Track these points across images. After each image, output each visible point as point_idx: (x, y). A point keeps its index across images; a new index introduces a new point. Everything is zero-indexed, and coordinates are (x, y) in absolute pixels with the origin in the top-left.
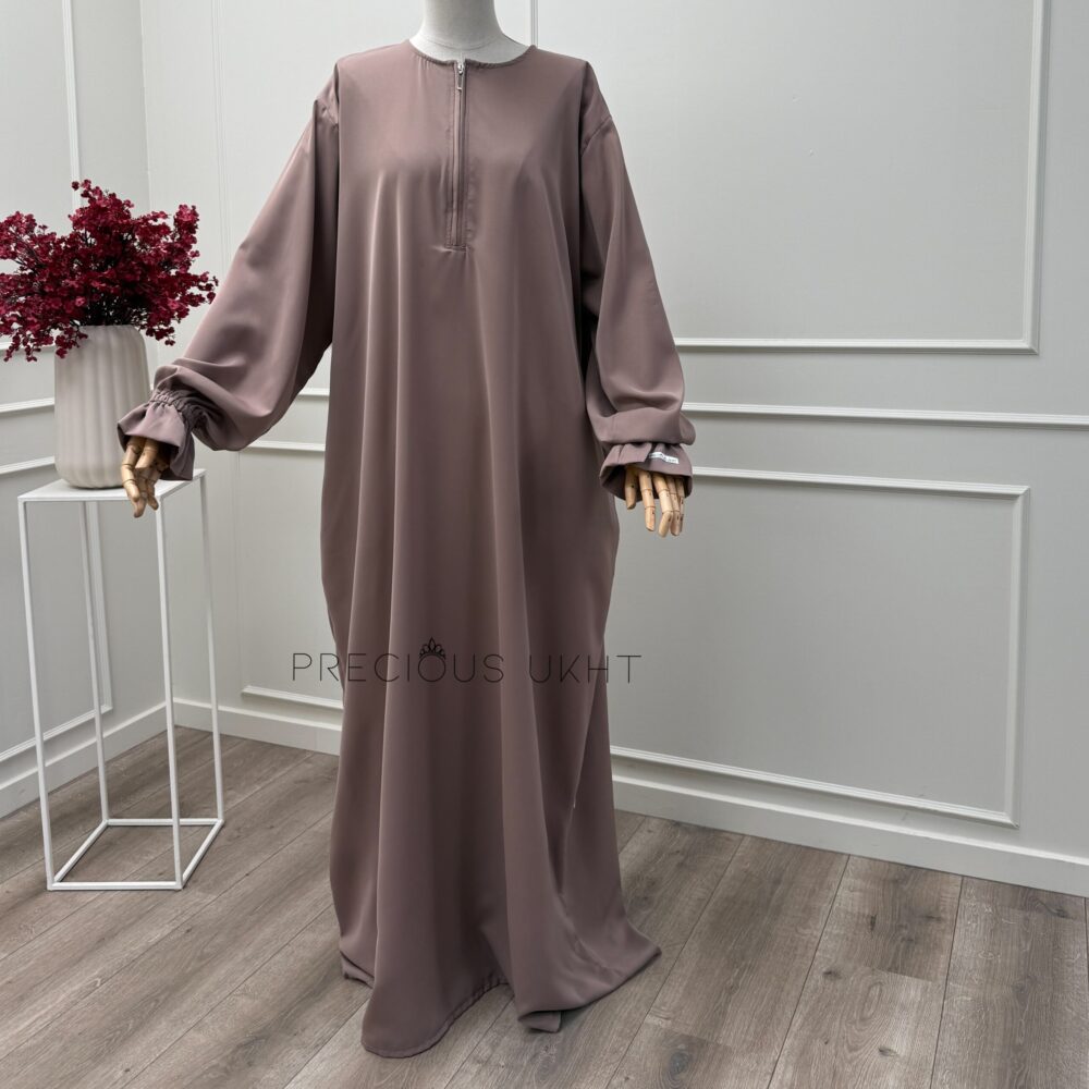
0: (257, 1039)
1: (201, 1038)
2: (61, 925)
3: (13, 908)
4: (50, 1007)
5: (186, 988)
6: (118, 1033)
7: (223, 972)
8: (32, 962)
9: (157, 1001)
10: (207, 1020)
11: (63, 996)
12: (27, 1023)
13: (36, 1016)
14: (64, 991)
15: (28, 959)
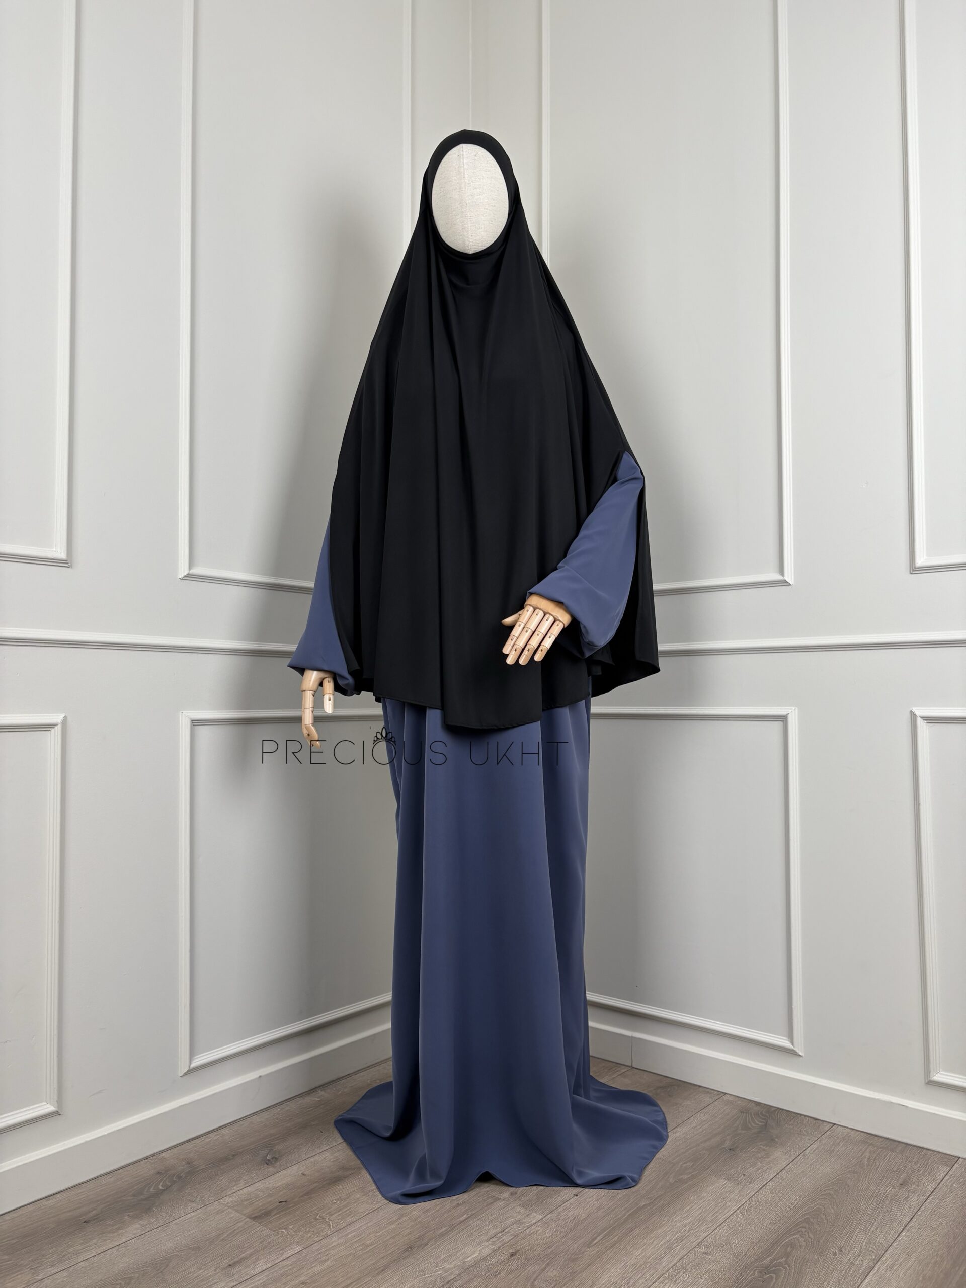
2: (362, 1223)
3: (308, 1193)
8: (326, 1264)
15: (324, 1258)
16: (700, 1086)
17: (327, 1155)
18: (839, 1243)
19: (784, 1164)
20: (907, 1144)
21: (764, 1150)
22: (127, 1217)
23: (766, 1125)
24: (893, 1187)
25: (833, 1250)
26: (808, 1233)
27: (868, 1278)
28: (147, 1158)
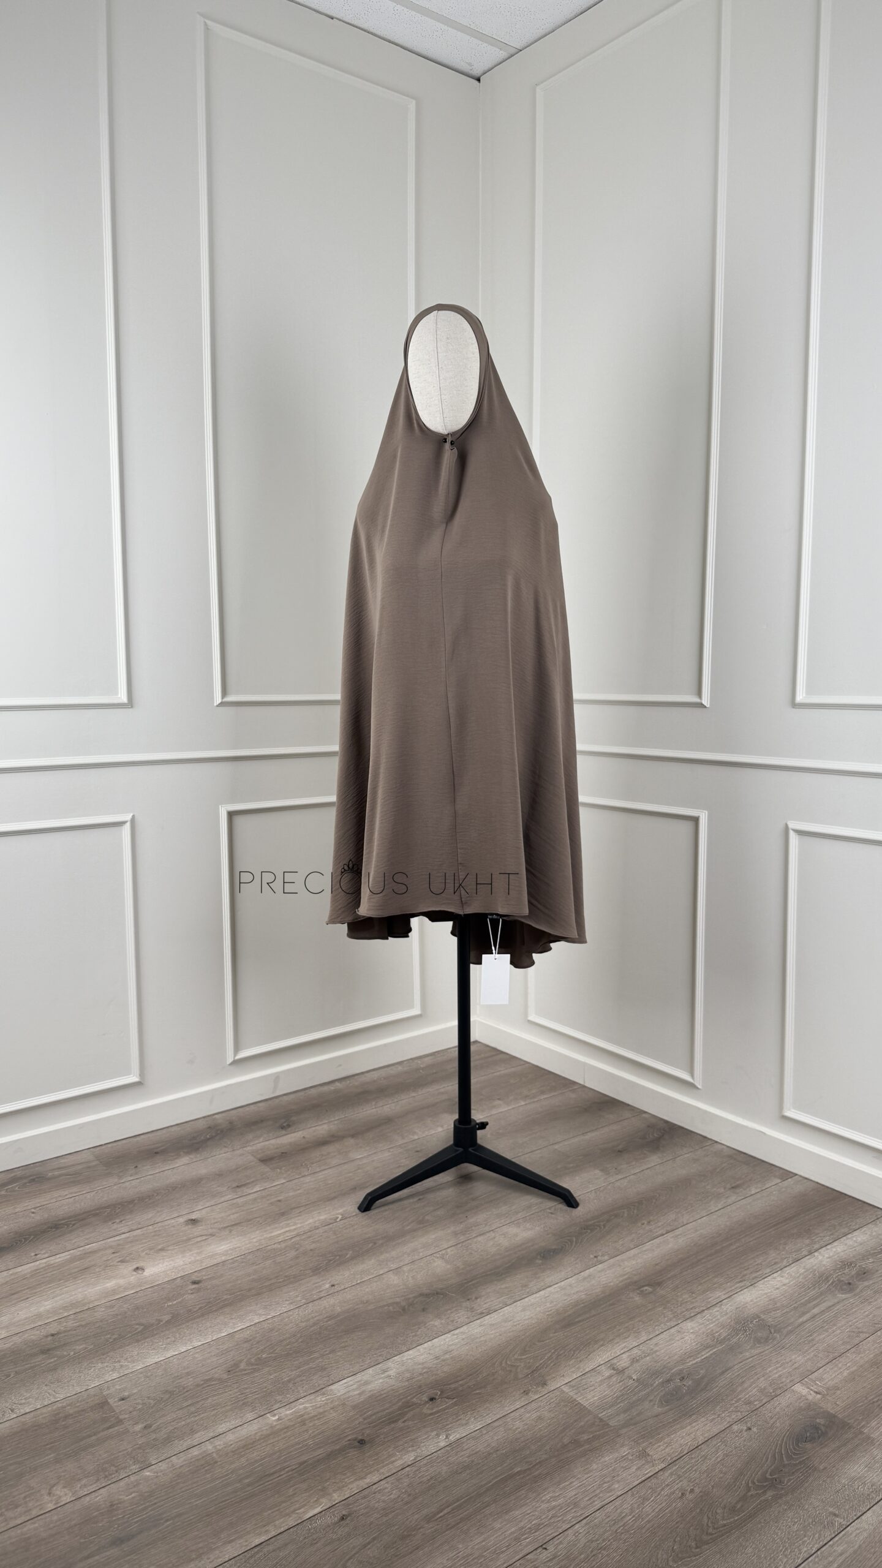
0: (437, 1293)
1: (394, 1279)
2: (330, 1170)
3: (303, 1150)
4: (299, 1225)
5: (400, 1241)
6: (338, 1257)
7: (433, 1237)
8: (299, 1192)
9: (375, 1243)
10: (405, 1268)
11: (311, 1221)
12: (279, 1232)
13: (287, 1229)
14: (313, 1218)
15: (298, 1188)
16: (629, 1105)
17: (325, 1127)
18: (651, 1218)
19: (653, 1165)
20: (763, 1161)
21: (645, 1154)
22: (182, 1153)
23: (659, 1139)
24: (725, 1188)
25: (643, 1222)
26: (634, 1209)
27: (655, 1240)
28: (204, 1117)
